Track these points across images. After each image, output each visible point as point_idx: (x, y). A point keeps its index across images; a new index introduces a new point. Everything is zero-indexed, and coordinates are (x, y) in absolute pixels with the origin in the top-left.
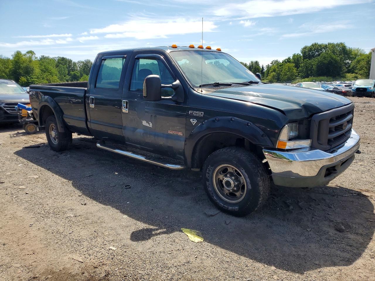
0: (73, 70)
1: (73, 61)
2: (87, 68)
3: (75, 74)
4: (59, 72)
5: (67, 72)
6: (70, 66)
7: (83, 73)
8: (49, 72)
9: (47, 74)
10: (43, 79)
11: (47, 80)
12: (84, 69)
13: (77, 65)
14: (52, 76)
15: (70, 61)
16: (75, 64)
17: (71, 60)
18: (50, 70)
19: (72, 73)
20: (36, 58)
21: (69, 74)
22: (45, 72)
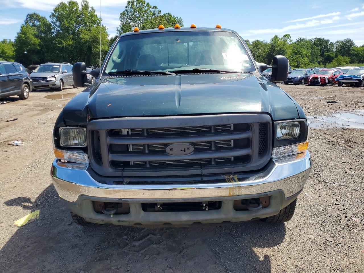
0: (328, 51)
1: (330, 42)
2: (345, 48)
3: (329, 56)
4: (311, 53)
5: (319, 54)
6: (325, 47)
7: (338, 53)
8: (301, 54)
9: (297, 56)
10: (292, 61)
11: (297, 62)
12: (341, 49)
13: (335, 45)
14: (303, 58)
15: (327, 42)
16: (332, 44)
17: (328, 40)
18: (302, 52)
19: (326, 54)
20: (291, 41)
21: (322, 55)
22: (296, 54)
